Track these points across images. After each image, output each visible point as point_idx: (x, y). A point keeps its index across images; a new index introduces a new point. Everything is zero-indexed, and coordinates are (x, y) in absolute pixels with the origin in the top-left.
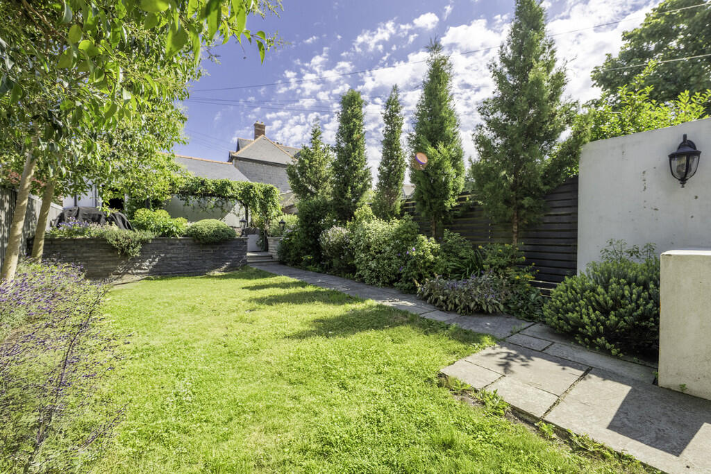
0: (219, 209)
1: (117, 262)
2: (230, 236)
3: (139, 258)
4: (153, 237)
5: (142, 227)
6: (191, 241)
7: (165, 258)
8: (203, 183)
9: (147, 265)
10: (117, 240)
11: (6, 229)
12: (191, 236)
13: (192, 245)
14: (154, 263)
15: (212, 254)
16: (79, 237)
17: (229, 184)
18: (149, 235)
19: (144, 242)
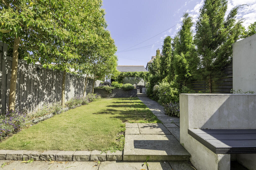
0: (137, 80)
1: (108, 94)
2: (132, 88)
3: (112, 93)
4: (114, 88)
5: (113, 86)
6: (123, 89)
7: (117, 94)
8: (129, 73)
9: (113, 95)
10: (107, 89)
11: (88, 87)
12: (123, 88)
13: (123, 90)
14: (115, 95)
15: (128, 93)
16: (101, 88)
17: (136, 73)
18: (113, 88)
19: (112, 90)
